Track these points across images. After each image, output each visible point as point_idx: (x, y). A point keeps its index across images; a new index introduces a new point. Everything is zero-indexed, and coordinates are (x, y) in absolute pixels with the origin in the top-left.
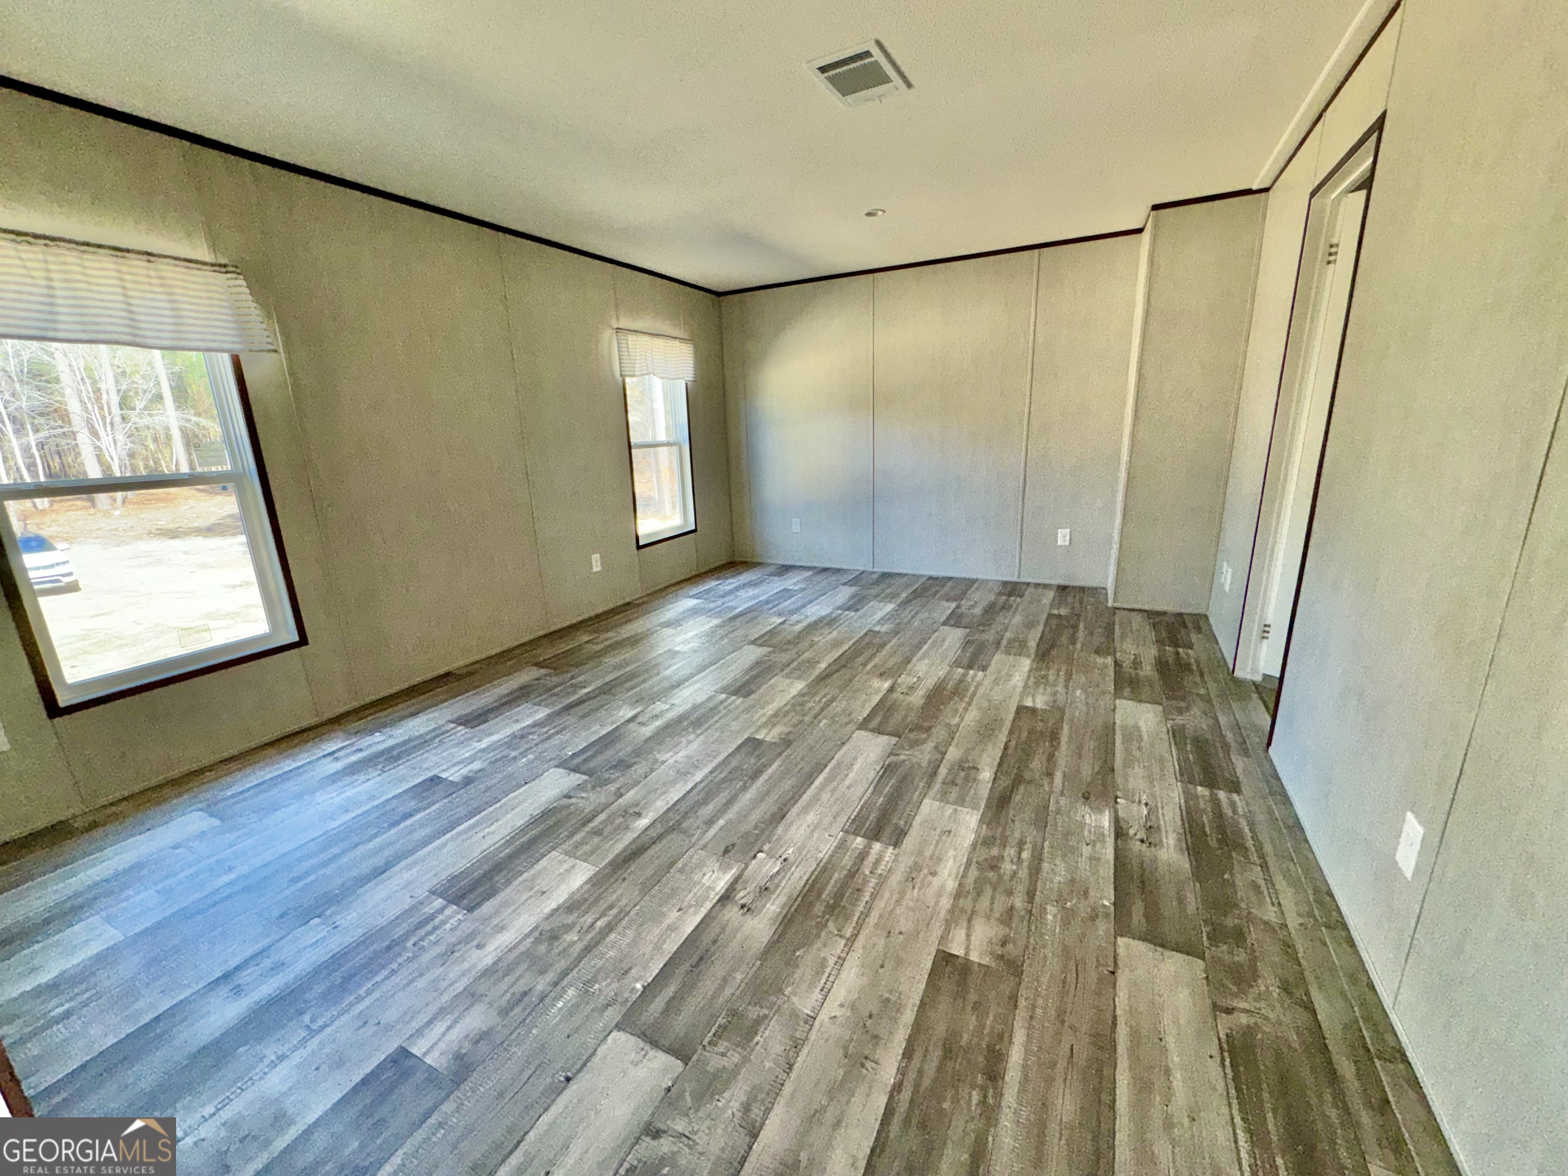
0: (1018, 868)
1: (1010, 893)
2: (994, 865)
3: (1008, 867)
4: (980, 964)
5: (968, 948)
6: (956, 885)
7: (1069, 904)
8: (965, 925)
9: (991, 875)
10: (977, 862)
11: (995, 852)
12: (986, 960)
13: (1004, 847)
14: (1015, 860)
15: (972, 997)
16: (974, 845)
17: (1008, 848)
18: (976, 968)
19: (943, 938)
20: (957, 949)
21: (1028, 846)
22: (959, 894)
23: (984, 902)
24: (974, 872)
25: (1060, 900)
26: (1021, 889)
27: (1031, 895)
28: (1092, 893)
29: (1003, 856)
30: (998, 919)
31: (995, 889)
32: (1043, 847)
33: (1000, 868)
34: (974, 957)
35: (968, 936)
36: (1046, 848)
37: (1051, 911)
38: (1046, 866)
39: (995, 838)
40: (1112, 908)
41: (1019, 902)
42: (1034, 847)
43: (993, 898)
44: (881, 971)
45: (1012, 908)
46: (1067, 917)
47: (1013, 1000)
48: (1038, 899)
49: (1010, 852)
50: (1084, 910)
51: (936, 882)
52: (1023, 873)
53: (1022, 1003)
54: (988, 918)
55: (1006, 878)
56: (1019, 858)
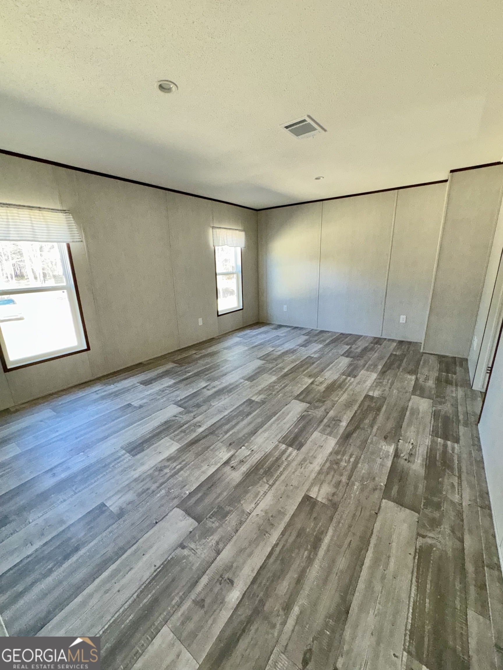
0: (347, 465)
1: (341, 475)
3: (343, 464)
6: (320, 468)
7: (366, 483)
8: (319, 486)
9: (335, 467)
10: (330, 461)
12: (324, 501)
13: (344, 456)
14: (347, 461)
16: (331, 453)
22: (320, 473)
23: (330, 477)
26: (346, 474)
27: (350, 478)
29: (342, 459)
31: (335, 472)
33: (339, 464)
34: (319, 499)
35: (319, 490)
37: (357, 486)
39: (340, 451)
41: (344, 479)
42: (357, 457)
43: (333, 476)
45: (340, 481)
49: (346, 457)
52: (349, 467)
54: (329, 484)
55: (341, 468)
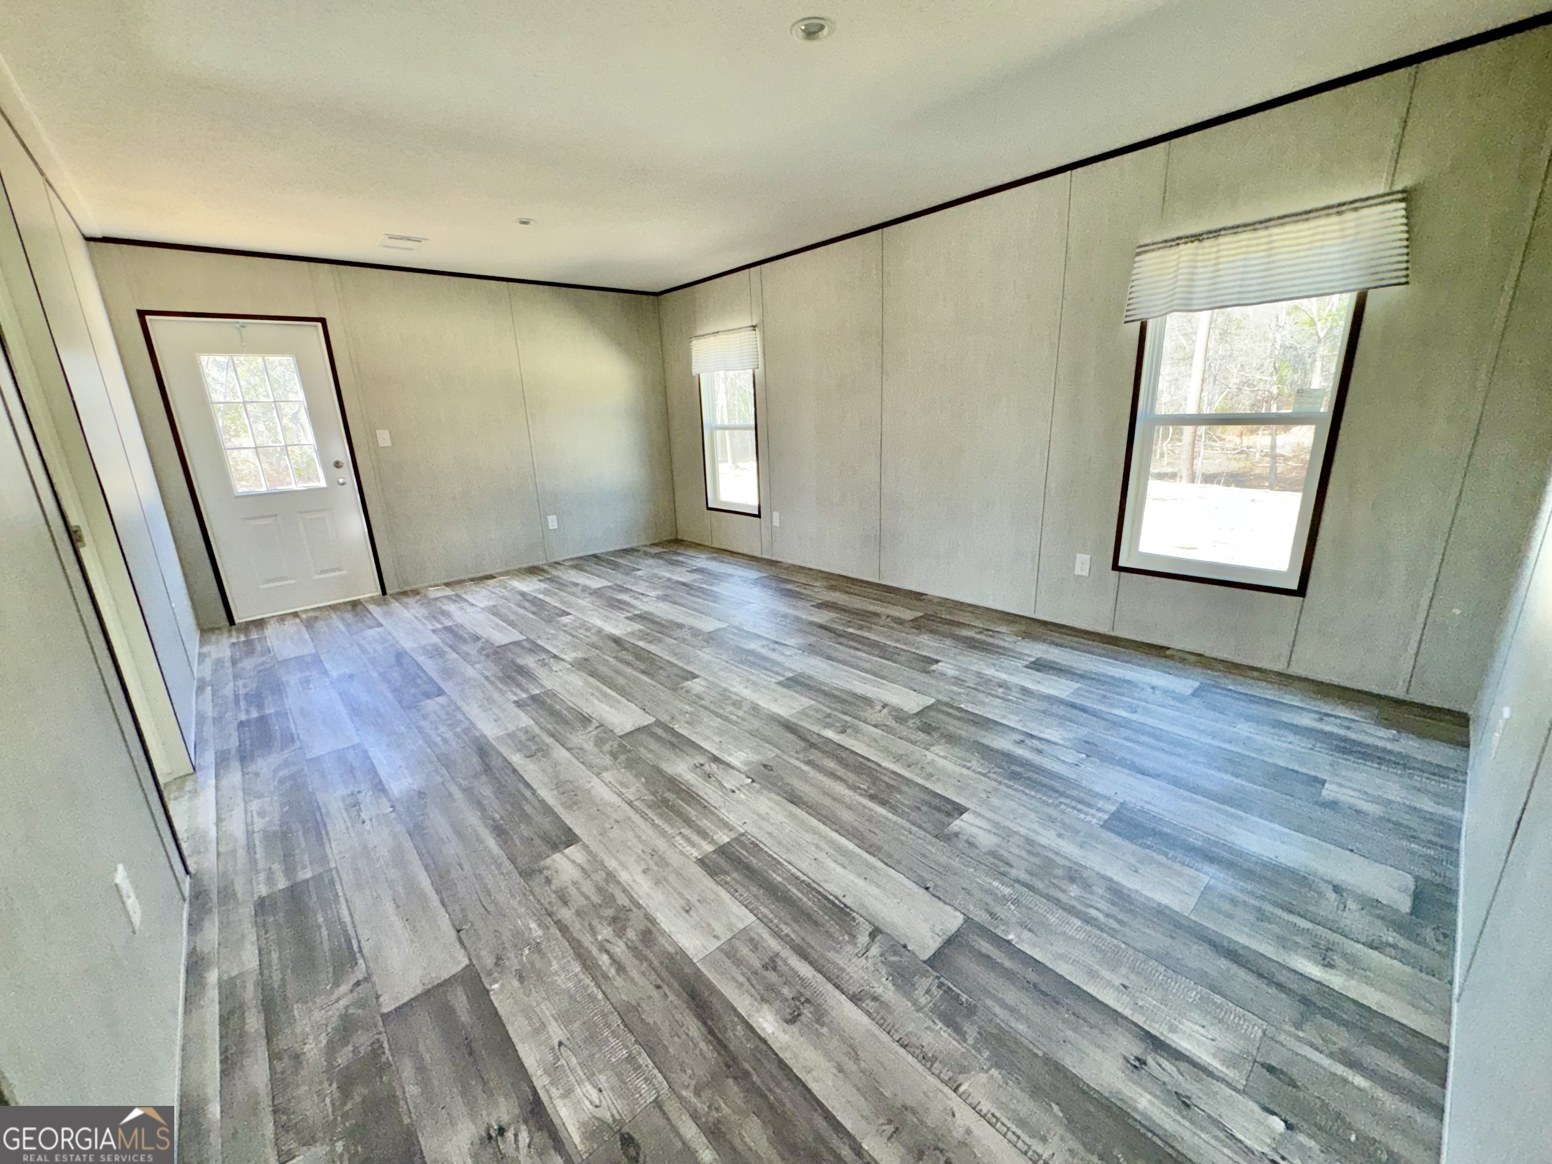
2: (619, 922)
4: (548, 856)
5: (566, 856)
11: (631, 934)
15: (537, 841)
17: (624, 947)
18: (550, 852)
19: (586, 847)
20: (570, 851)
21: (612, 972)
24: (622, 900)
25: (537, 948)
28: (516, 983)
30: (567, 888)
32: (599, 987)
36: (595, 990)
38: (577, 968)
40: (487, 986)
44: (596, 809)
46: (520, 939)
47: (513, 860)
48: (554, 930)
50: (512, 962)
51: (637, 869)
53: (507, 863)
56: (608, 952)
